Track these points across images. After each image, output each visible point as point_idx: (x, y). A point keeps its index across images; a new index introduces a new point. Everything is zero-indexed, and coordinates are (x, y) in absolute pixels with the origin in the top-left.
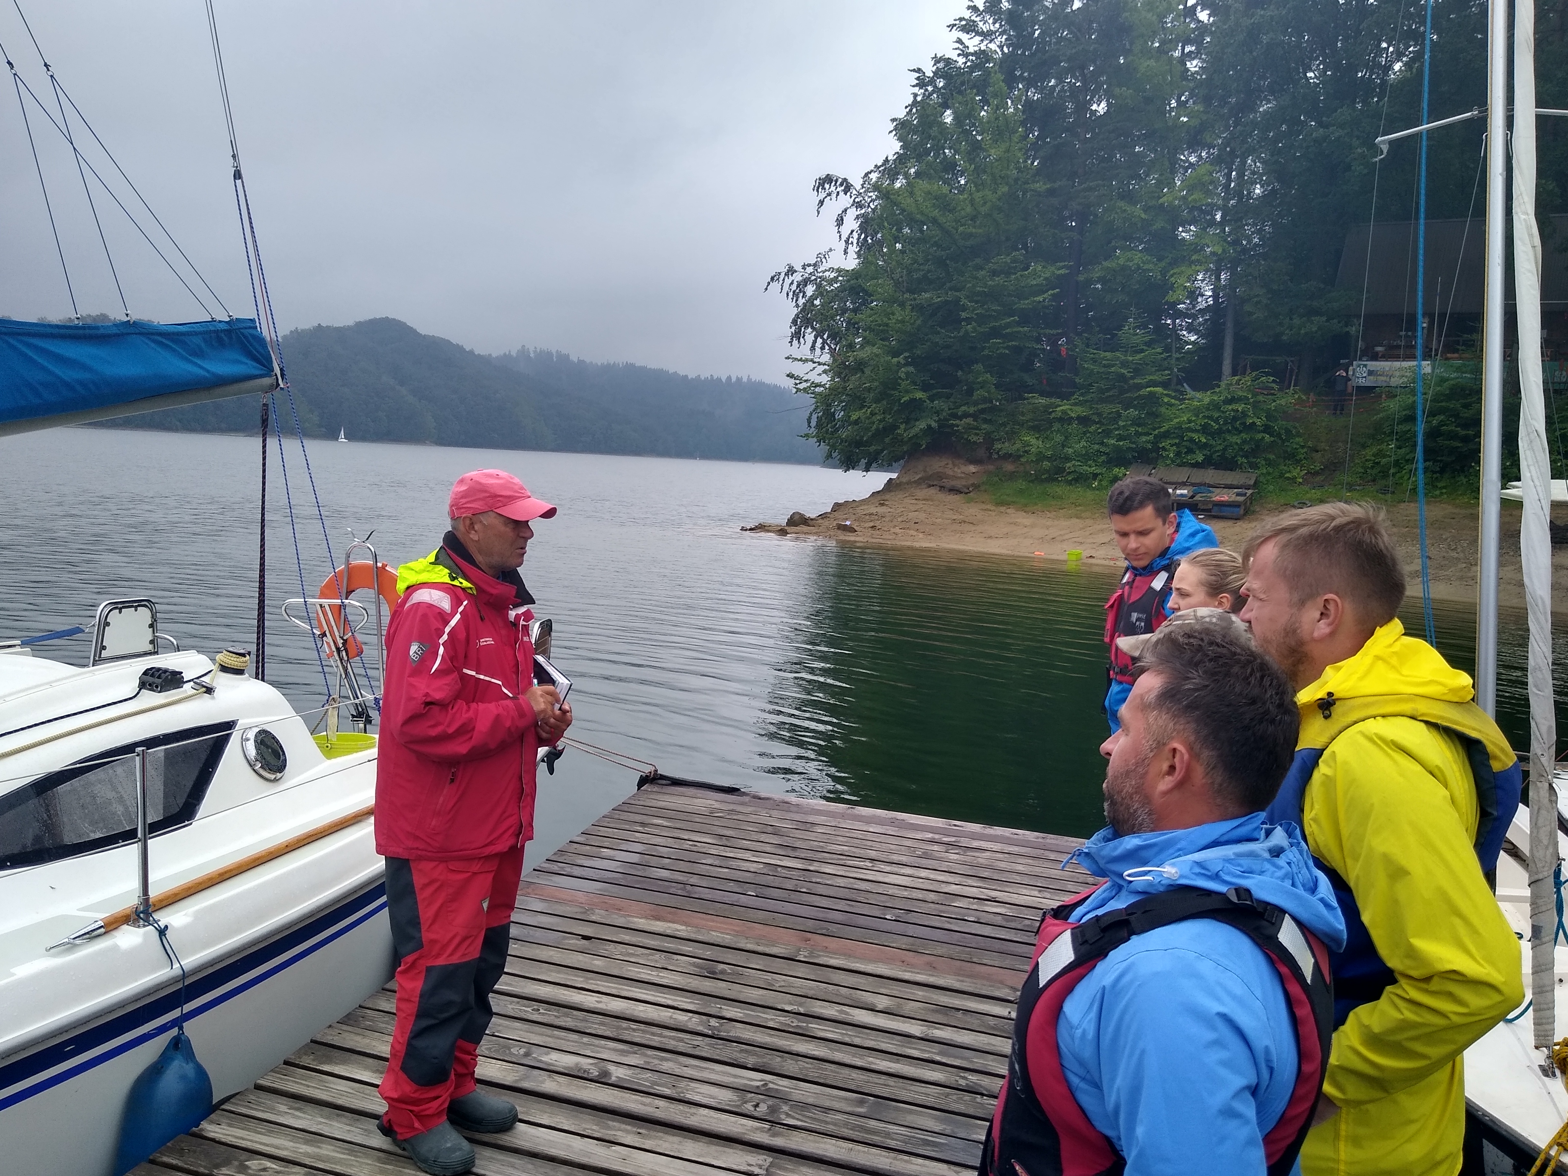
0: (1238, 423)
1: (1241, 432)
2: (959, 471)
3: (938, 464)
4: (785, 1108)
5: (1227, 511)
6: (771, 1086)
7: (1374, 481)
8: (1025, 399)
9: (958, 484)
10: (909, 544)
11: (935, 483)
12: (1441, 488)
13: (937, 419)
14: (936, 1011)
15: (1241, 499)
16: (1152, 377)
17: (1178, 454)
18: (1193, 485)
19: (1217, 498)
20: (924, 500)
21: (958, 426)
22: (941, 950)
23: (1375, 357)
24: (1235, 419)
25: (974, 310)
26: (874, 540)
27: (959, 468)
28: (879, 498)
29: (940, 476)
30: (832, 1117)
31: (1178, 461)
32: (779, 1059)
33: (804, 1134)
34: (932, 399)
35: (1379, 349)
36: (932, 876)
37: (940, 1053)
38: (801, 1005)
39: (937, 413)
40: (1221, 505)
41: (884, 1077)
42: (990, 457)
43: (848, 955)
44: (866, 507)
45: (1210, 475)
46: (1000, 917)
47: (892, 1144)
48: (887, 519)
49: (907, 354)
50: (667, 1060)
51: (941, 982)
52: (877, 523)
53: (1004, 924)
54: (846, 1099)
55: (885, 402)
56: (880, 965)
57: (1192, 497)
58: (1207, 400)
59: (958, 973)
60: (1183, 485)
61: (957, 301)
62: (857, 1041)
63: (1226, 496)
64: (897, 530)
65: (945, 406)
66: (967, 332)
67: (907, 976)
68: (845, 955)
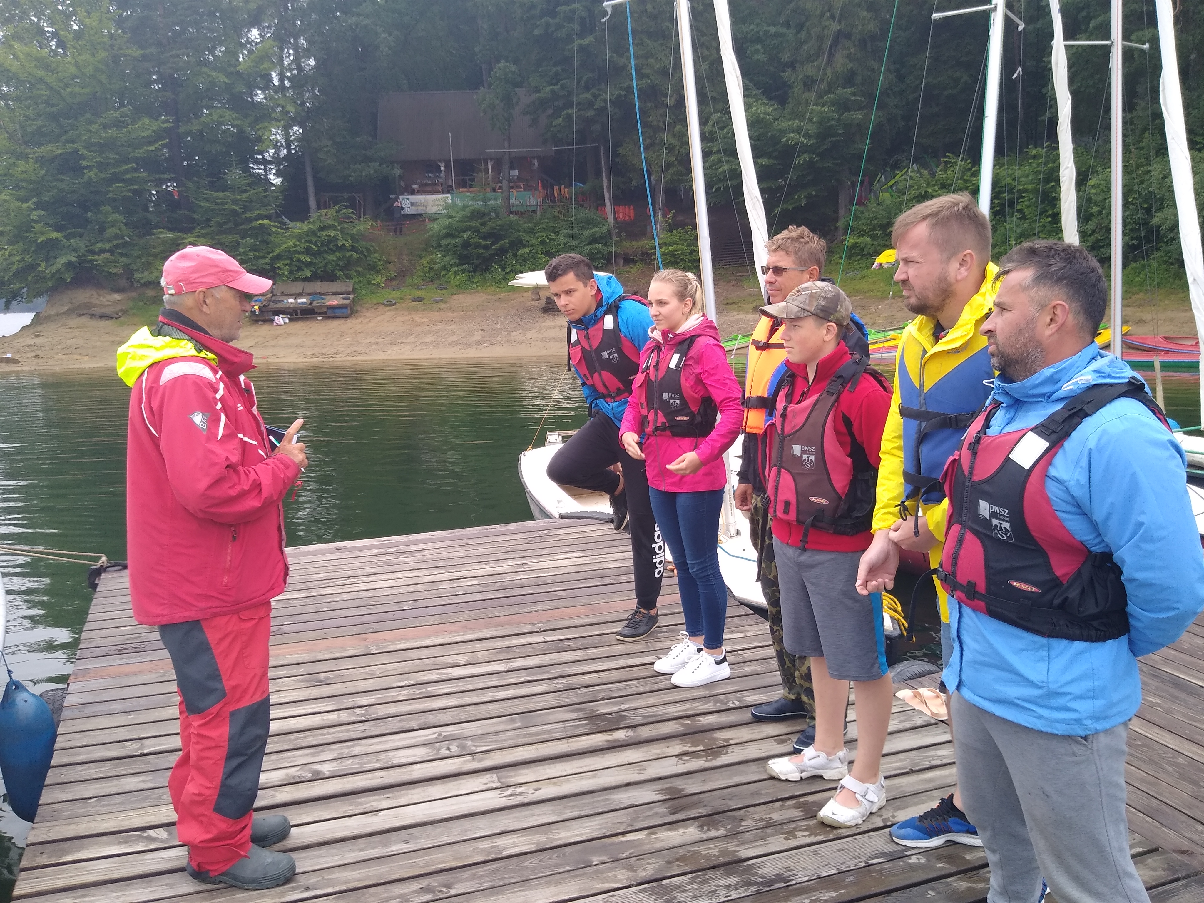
0: (331, 246)
1: (334, 252)
2: (105, 300)
3: (83, 296)
4: (469, 743)
5: (338, 312)
6: (444, 734)
7: (432, 281)
8: (154, 234)
9: (108, 311)
10: (77, 366)
11: (85, 312)
12: (476, 283)
13: (76, 255)
14: (500, 652)
15: (347, 302)
16: (259, 212)
17: (291, 272)
18: (308, 294)
19: (329, 303)
20: (77, 328)
21: (97, 261)
22: (464, 616)
23: (413, 192)
24: (329, 242)
25: (92, 159)
26: (42, 368)
27: (104, 297)
28: (31, 331)
29: (88, 306)
30: (504, 736)
31: (292, 278)
32: (431, 717)
33: (498, 753)
34: (68, 237)
35: (415, 186)
36: (406, 575)
37: (529, 675)
38: (408, 679)
39: (75, 250)
40: (333, 308)
41: (510, 701)
42: (132, 285)
43: (407, 640)
44: (21, 340)
45: (319, 286)
46: (478, 587)
47: (558, 735)
48: (47, 348)
49: (35, 200)
50: (353, 746)
51: (484, 635)
52: (39, 353)
53: (484, 589)
54: (501, 722)
55: (21, 244)
56: (434, 638)
57: (310, 304)
58: (305, 228)
59: (489, 626)
60: (301, 295)
61: (76, 151)
62: (470, 687)
63: (336, 301)
64: (60, 356)
65: (81, 244)
66: (90, 179)
67: (459, 639)
68: (402, 640)
